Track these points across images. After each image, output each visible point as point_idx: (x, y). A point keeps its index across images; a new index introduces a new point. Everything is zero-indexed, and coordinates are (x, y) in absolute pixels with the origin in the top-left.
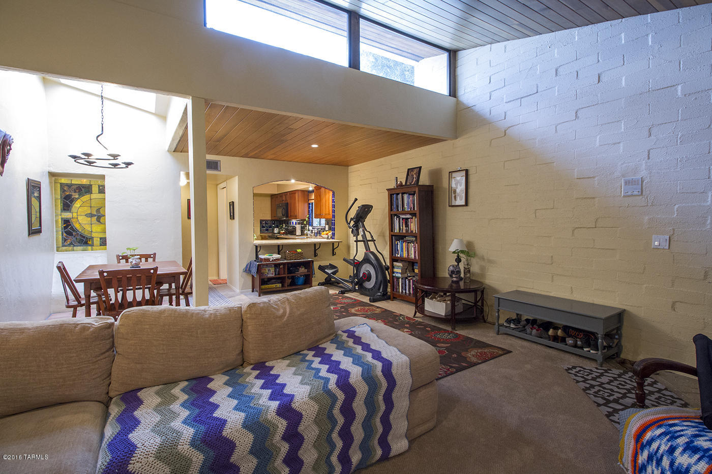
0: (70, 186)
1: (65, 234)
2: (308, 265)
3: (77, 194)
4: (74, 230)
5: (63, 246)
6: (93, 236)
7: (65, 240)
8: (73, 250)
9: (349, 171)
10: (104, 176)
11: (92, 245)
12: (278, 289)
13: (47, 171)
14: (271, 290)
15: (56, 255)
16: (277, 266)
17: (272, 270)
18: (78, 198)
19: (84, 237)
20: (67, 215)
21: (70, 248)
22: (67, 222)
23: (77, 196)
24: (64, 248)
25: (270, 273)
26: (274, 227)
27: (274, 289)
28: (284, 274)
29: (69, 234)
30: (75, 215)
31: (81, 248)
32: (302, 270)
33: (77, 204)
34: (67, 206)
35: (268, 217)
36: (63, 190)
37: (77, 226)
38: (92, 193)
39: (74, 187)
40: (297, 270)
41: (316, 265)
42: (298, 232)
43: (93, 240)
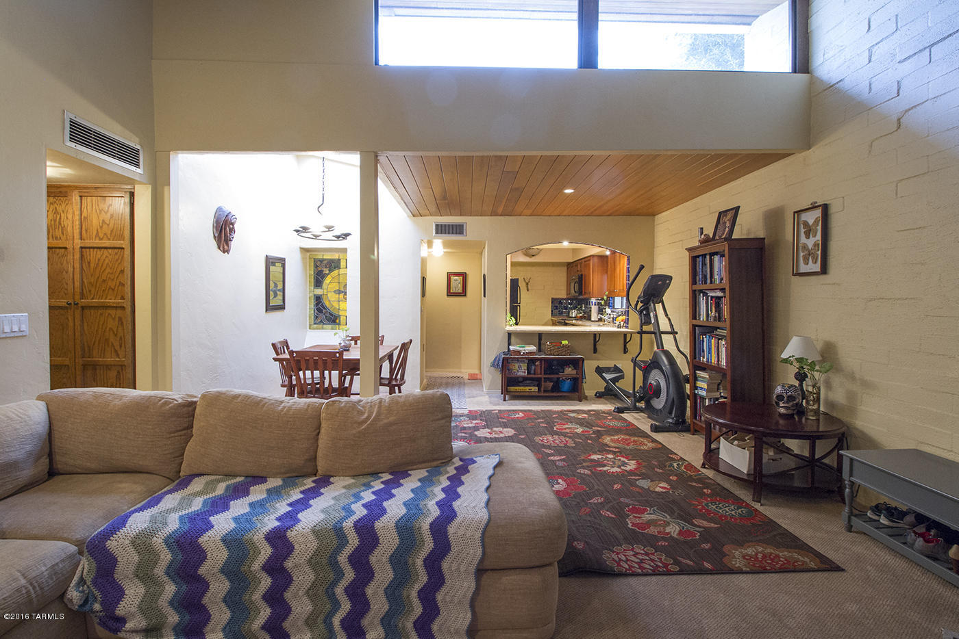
0: (322, 261)
1: (316, 311)
2: (577, 364)
3: (328, 269)
4: (324, 308)
5: (315, 324)
6: (340, 314)
7: (316, 317)
8: (323, 328)
9: (656, 223)
10: (346, 249)
11: (339, 324)
12: (533, 394)
13: (299, 246)
14: (522, 394)
15: (308, 332)
16: (531, 362)
17: (524, 367)
18: (328, 274)
19: (332, 315)
20: (318, 292)
21: (321, 326)
22: (318, 299)
23: (327, 272)
24: (315, 326)
25: (521, 370)
26: (571, 309)
27: (527, 394)
28: (541, 374)
29: (320, 311)
30: (325, 291)
31: (330, 326)
32: (569, 371)
33: (327, 280)
34: (318, 283)
35: (562, 294)
36: (316, 266)
37: (327, 304)
38: (340, 268)
39: (325, 262)
40: (562, 371)
41: (590, 366)
42: (594, 316)
43: (340, 318)
